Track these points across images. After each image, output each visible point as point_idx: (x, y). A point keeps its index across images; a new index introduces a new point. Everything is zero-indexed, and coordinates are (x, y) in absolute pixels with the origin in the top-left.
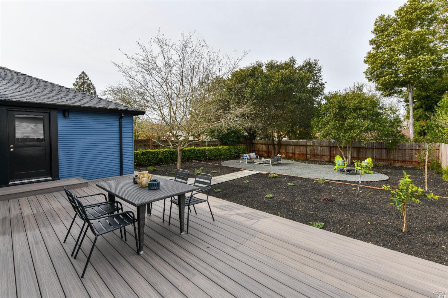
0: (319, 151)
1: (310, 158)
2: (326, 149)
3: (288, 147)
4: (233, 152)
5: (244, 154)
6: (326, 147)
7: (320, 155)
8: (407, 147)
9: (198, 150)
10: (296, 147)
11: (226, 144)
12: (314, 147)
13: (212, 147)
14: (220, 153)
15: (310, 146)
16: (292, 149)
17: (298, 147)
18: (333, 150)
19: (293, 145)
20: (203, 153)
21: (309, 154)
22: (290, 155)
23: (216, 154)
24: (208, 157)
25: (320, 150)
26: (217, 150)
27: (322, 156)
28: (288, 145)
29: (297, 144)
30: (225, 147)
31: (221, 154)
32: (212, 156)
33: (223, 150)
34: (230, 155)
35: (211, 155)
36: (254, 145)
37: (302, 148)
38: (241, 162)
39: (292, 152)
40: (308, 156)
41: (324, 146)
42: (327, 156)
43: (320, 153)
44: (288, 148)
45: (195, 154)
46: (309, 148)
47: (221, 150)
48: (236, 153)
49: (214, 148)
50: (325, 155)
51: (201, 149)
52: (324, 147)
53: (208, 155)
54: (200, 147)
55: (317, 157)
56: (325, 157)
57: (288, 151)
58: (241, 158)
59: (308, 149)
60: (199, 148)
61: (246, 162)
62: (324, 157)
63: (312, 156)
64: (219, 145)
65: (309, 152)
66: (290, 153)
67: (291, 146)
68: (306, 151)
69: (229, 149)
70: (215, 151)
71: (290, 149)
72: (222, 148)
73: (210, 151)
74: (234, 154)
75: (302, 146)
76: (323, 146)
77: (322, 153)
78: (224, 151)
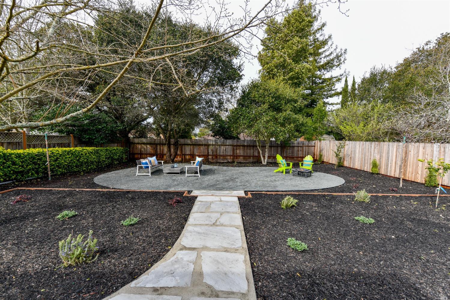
0: (222, 151)
1: (213, 160)
2: (229, 149)
3: (185, 147)
4: (103, 158)
5: (141, 160)
6: (229, 146)
7: (223, 156)
8: (296, 145)
9: (19, 156)
10: (195, 146)
11: (89, 143)
12: (217, 147)
13: (60, 150)
14: (78, 160)
15: (213, 145)
16: (191, 149)
17: (198, 147)
18: (237, 150)
19: (190, 145)
20: (35, 163)
21: (210, 155)
22: (187, 157)
23: (70, 163)
24: (52, 171)
25: (223, 149)
26: (72, 154)
27: (225, 156)
28: (185, 144)
29: (196, 144)
30: (90, 149)
31: (82, 163)
32: (60, 168)
33: (86, 154)
34: (99, 162)
35: (57, 166)
36: (132, 146)
37: (202, 148)
38: (137, 174)
39: (190, 153)
40: (210, 157)
41: (228, 145)
42: (230, 156)
43: (223, 153)
44: (185, 149)
45: (9, 167)
46: (211, 148)
47: (82, 154)
48: (108, 158)
49: (65, 151)
50: (228, 156)
51: (29, 154)
52: (227, 147)
53: (51, 165)
54: (25, 149)
55: (220, 158)
56: (229, 157)
57: (185, 152)
58: (138, 166)
59: (209, 150)
60: (21, 151)
61: (150, 174)
62: (227, 157)
63: (214, 157)
64: (71, 144)
65: (210, 153)
66: (187, 155)
67: (189, 146)
68: (207, 151)
69: (97, 152)
70: (68, 156)
71: (187, 149)
72: (83, 150)
73: (56, 158)
74: (105, 161)
75: (202, 145)
76: (226, 145)
77: (225, 152)
78: (88, 157)
